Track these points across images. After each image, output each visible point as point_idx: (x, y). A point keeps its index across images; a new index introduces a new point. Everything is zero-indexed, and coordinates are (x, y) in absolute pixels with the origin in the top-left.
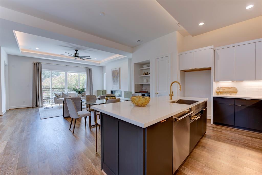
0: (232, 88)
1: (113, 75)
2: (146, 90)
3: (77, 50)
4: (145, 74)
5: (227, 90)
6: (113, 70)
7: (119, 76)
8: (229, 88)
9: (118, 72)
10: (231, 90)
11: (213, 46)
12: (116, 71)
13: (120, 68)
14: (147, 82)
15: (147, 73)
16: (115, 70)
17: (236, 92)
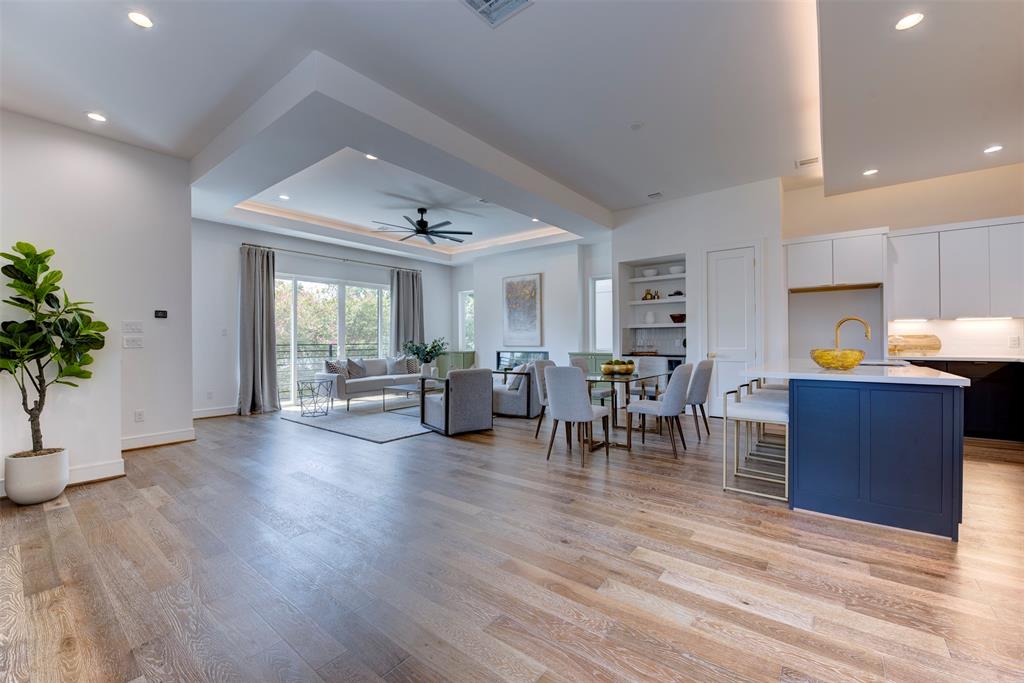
0: (926, 336)
1: (509, 300)
2: (651, 346)
3: (422, 211)
4: (649, 297)
5: (913, 342)
6: (509, 280)
7: (538, 301)
8: (919, 337)
9: (534, 289)
10: (924, 342)
11: (887, 228)
12: (525, 284)
13: (541, 275)
14: (655, 322)
15: (656, 293)
16: (519, 279)
17: (937, 347)
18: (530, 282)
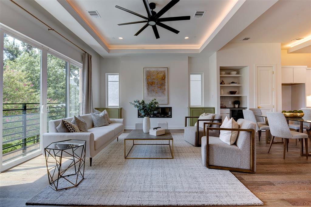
6: (148, 69)
12: (158, 72)
16: (154, 70)
18: (162, 71)
